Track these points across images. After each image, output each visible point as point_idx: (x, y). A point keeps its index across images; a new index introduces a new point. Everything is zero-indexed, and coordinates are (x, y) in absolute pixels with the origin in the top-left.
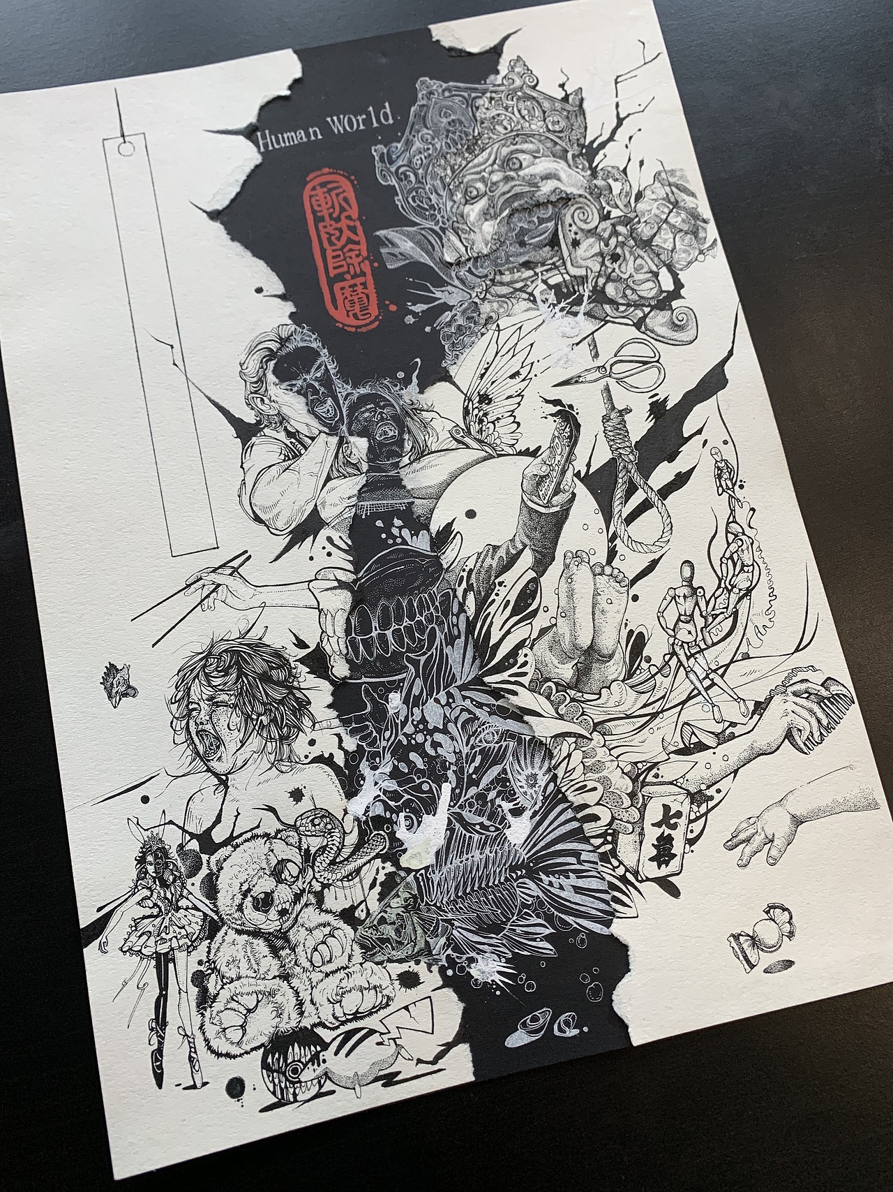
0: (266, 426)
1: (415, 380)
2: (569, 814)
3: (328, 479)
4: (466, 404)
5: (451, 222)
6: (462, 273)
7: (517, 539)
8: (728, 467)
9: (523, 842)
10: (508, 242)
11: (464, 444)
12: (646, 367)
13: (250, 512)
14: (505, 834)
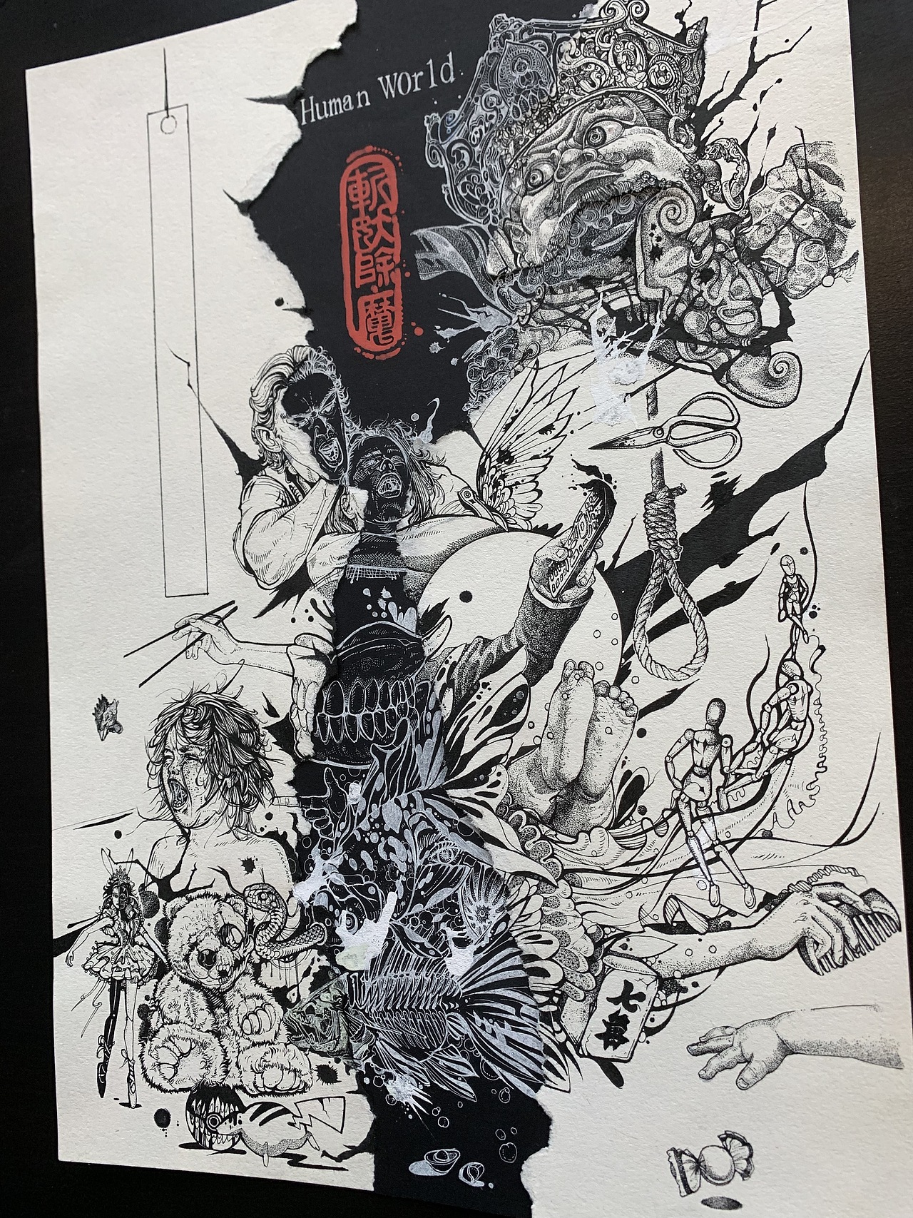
4: (483, 461)
10: (569, 249)
14: (444, 962)
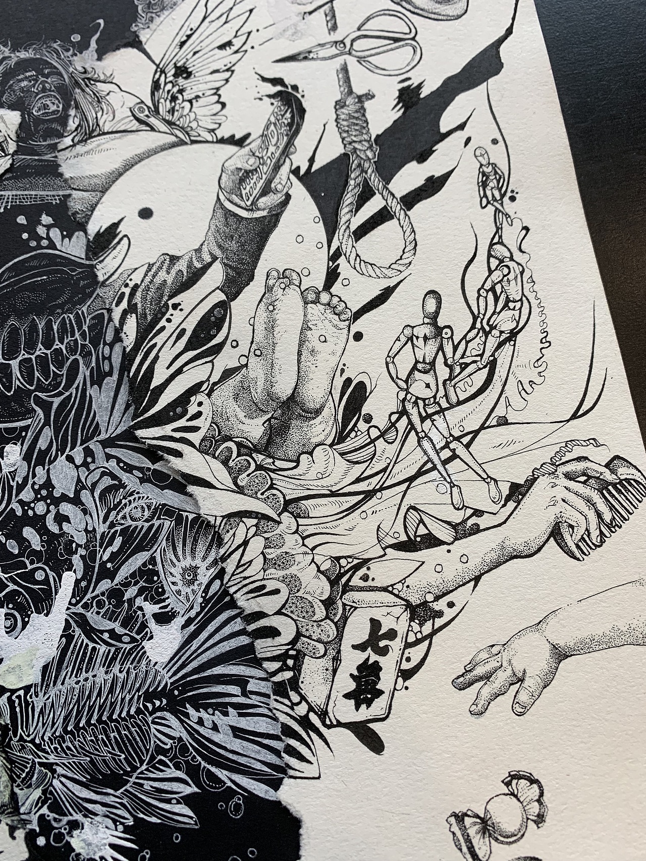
1: (93, 45)
2: (237, 625)
4: (157, 76)
7: (205, 248)
8: (496, 173)
9: (167, 659)
11: (147, 125)
12: (397, 44)
14: (143, 647)
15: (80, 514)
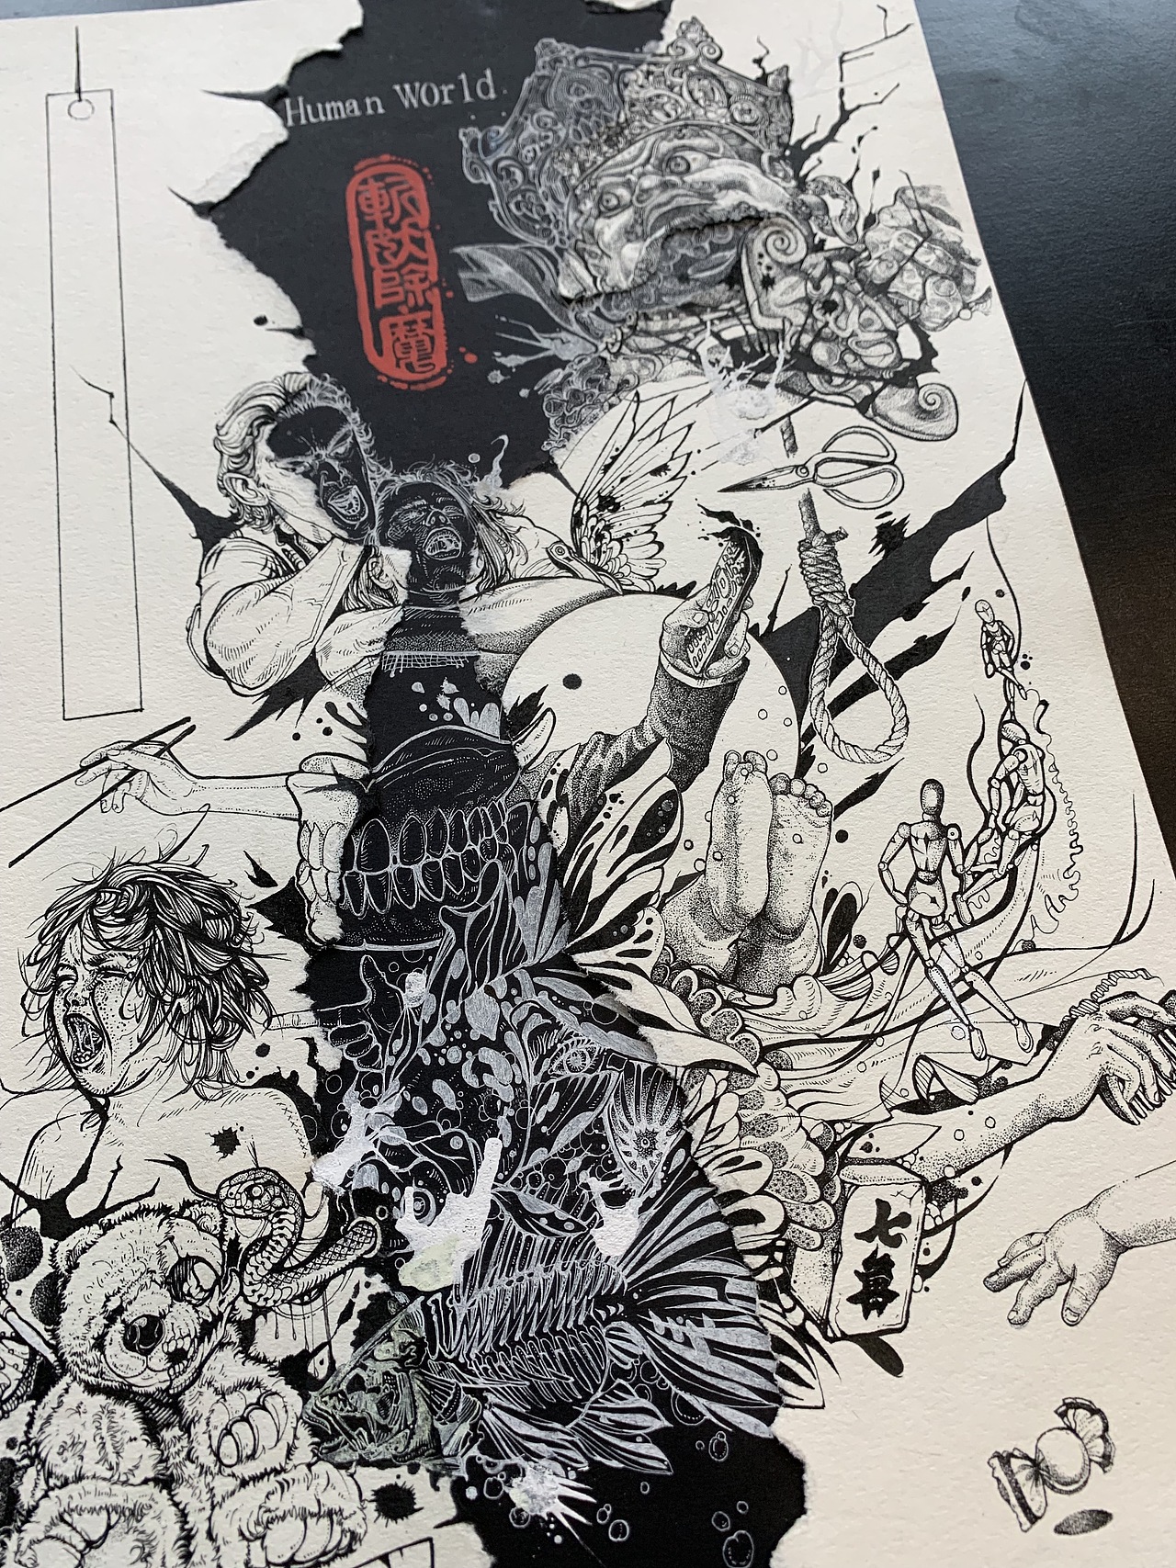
0: (246, 522)
1: (496, 467)
2: (709, 1208)
3: (340, 610)
4: (577, 509)
5: (573, 241)
6: (585, 315)
7: (647, 726)
8: (1003, 633)
9: (623, 1252)
10: (661, 276)
11: (569, 570)
12: (873, 470)
13: (203, 656)
14: (591, 1237)
15: (505, 1063)
